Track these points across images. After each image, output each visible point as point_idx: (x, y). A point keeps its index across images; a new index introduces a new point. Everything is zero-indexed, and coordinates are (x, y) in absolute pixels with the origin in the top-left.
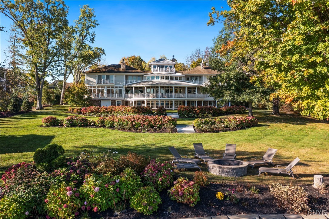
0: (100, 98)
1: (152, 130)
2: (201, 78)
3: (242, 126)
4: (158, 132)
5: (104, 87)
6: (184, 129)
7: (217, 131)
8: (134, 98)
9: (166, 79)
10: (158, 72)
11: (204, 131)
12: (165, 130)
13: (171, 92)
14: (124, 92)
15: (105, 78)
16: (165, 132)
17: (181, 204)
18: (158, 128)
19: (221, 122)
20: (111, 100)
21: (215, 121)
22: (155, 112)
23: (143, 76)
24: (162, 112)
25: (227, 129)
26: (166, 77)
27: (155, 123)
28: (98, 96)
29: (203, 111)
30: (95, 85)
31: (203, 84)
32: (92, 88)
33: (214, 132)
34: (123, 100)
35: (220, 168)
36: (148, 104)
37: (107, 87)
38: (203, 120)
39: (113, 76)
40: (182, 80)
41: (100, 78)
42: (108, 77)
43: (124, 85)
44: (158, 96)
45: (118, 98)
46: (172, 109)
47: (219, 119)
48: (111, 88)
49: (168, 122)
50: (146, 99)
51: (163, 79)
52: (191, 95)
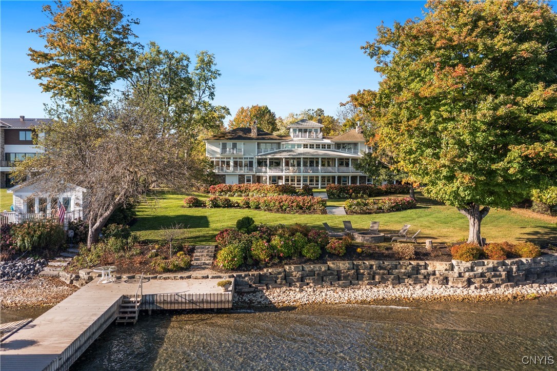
0: (225, 172)
1: (301, 211)
2: (356, 145)
3: (398, 208)
4: (307, 214)
5: (230, 158)
6: (334, 210)
7: (370, 213)
8: (269, 173)
9: (310, 148)
10: (300, 138)
11: (356, 213)
12: (315, 212)
13: (317, 166)
14: (255, 165)
15: (232, 147)
16: (315, 214)
17: (334, 254)
18: (307, 209)
19: (375, 203)
20: (239, 175)
21: (368, 203)
22: (299, 192)
23: (279, 143)
24: (308, 191)
25: (380, 211)
26: (310, 145)
27: (304, 205)
28: (222, 170)
29: (357, 190)
30: (218, 156)
31: (359, 154)
32: (215, 160)
33: (366, 213)
34: (253, 175)
35: (362, 236)
36: (287, 180)
37: (234, 158)
38: (355, 202)
39: (241, 145)
40: (331, 149)
41: (224, 147)
42: (234, 146)
43: (255, 156)
44: (300, 169)
45: (247, 172)
46: (318, 187)
47: (372, 200)
48: (238, 160)
49: (318, 203)
50: (285, 174)
51: (307, 147)
52: (344, 168)
